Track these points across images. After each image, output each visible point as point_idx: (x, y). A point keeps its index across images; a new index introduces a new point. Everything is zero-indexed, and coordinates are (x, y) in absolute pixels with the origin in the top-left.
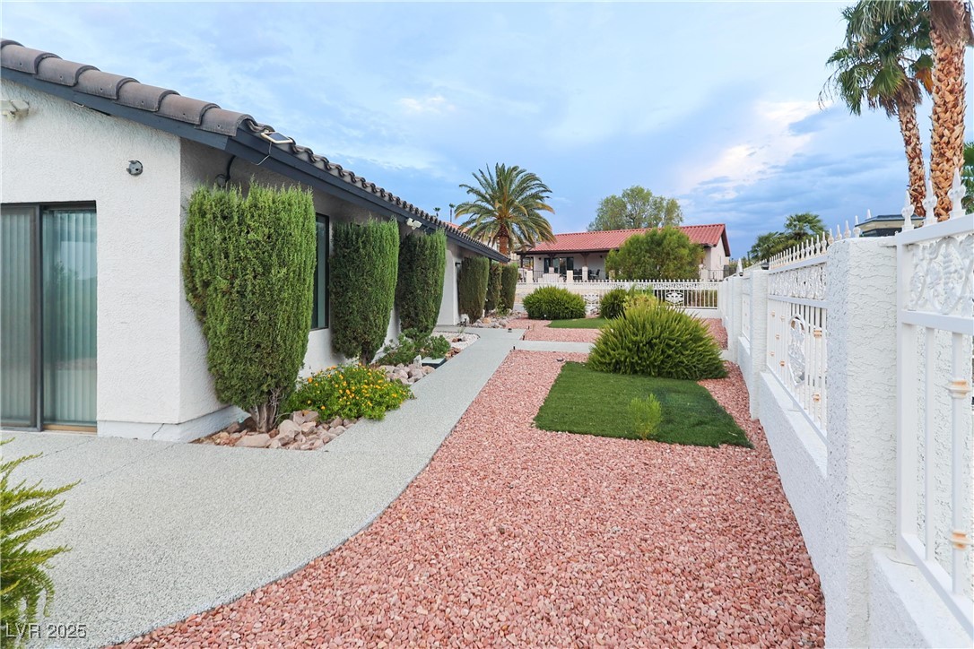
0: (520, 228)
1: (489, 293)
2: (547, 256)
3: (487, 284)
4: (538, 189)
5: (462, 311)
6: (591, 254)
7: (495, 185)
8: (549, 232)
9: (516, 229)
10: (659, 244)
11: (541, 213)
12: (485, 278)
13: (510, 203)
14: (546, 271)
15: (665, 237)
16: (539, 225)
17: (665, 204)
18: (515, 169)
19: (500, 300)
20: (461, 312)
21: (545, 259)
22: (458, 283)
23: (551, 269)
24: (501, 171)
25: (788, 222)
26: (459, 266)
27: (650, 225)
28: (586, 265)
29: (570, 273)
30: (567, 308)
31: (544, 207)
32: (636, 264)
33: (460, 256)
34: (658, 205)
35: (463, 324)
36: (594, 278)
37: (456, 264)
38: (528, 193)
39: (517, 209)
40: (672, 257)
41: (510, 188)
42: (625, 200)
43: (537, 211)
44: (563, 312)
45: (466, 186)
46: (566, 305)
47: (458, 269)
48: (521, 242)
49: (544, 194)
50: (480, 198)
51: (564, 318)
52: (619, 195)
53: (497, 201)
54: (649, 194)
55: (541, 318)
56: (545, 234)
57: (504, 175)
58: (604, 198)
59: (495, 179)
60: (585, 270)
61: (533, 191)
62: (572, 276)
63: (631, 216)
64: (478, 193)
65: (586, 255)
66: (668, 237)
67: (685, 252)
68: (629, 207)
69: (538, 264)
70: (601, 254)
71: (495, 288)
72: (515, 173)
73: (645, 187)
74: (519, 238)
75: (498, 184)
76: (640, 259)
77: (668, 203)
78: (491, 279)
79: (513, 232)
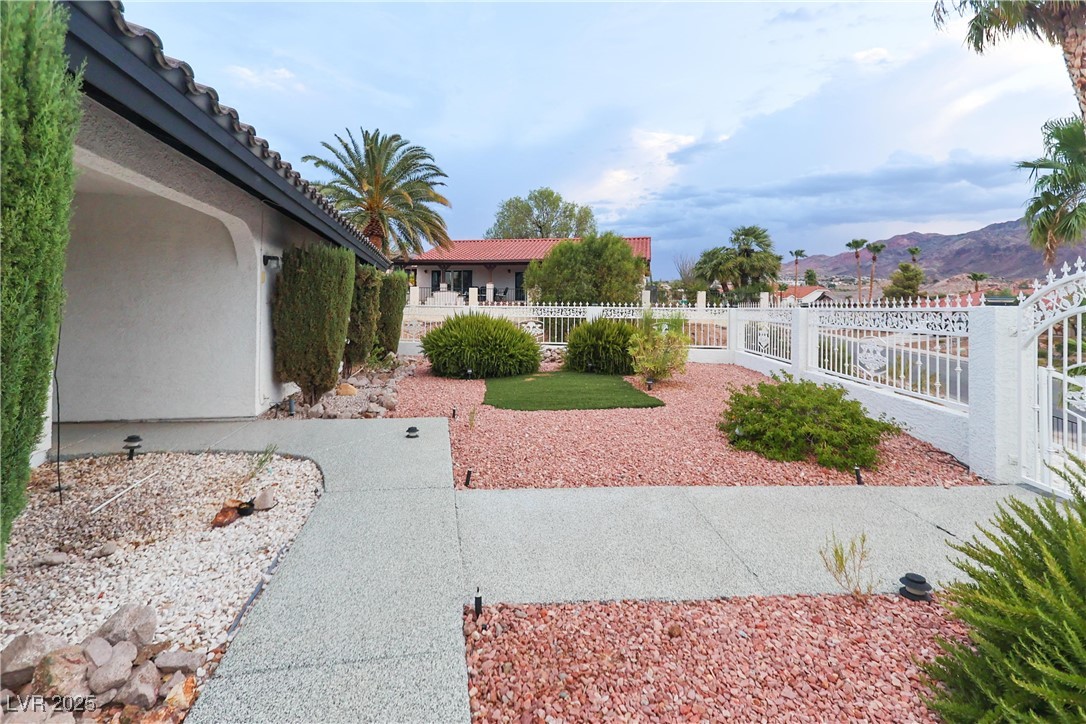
0: (400, 226)
1: (354, 326)
2: (436, 268)
3: (349, 308)
4: (425, 172)
5: (284, 375)
6: (498, 267)
7: (363, 160)
8: (444, 234)
9: (395, 227)
10: (598, 254)
11: (432, 206)
12: (345, 297)
13: (386, 188)
14: (436, 288)
15: (606, 245)
16: (430, 223)
17: (576, 210)
18: (396, 137)
19: (375, 339)
20: (279, 376)
21: (433, 272)
22: (273, 306)
23: (443, 286)
24: (370, 140)
25: (733, 236)
26: (273, 264)
27: (559, 236)
28: (490, 281)
29: (473, 292)
30: (512, 356)
31: (438, 199)
32: (568, 281)
33: (277, 240)
34: (568, 212)
35: (282, 409)
36: (501, 299)
37: (266, 259)
38: (413, 176)
39: (396, 196)
40: (615, 272)
41: (385, 168)
42: (532, 203)
43: (425, 204)
44: (505, 364)
45: (315, 158)
46: (512, 351)
47: (270, 271)
48: (401, 247)
49: (437, 179)
50: (338, 176)
51: (508, 375)
52: (524, 197)
53: (365, 181)
54: (559, 199)
55: (461, 374)
56: (438, 235)
57: (377, 148)
58: (507, 199)
59: (362, 152)
60: (490, 287)
61: (420, 174)
62: (477, 295)
63: (537, 223)
64: (335, 169)
65: (491, 267)
66: (610, 246)
67: (630, 266)
68: (536, 212)
69: (423, 279)
70: (509, 267)
71: (366, 318)
72: (394, 144)
73: (556, 190)
74: (399, 241)
75: (367, 156)
76: (573, 274)
77: (580, 212)
78: (358, 298)
79: (390, 229)
